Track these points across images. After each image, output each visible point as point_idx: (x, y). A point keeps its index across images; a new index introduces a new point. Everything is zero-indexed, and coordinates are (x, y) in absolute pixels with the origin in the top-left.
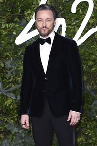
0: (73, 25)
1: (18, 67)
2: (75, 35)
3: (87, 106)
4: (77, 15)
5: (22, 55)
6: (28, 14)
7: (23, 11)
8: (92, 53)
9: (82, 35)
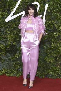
1: (6, 31)
7: (9, 7)
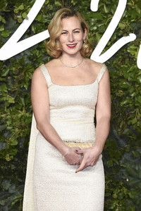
0: (93, 31)
2: (95, 46)
3: (114, 162)
4: (100, 14)
5: (9, 78)
6: (20, 11)
8: (122, 77)
9: (107, 47)
